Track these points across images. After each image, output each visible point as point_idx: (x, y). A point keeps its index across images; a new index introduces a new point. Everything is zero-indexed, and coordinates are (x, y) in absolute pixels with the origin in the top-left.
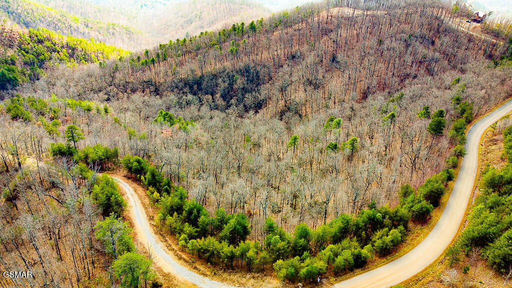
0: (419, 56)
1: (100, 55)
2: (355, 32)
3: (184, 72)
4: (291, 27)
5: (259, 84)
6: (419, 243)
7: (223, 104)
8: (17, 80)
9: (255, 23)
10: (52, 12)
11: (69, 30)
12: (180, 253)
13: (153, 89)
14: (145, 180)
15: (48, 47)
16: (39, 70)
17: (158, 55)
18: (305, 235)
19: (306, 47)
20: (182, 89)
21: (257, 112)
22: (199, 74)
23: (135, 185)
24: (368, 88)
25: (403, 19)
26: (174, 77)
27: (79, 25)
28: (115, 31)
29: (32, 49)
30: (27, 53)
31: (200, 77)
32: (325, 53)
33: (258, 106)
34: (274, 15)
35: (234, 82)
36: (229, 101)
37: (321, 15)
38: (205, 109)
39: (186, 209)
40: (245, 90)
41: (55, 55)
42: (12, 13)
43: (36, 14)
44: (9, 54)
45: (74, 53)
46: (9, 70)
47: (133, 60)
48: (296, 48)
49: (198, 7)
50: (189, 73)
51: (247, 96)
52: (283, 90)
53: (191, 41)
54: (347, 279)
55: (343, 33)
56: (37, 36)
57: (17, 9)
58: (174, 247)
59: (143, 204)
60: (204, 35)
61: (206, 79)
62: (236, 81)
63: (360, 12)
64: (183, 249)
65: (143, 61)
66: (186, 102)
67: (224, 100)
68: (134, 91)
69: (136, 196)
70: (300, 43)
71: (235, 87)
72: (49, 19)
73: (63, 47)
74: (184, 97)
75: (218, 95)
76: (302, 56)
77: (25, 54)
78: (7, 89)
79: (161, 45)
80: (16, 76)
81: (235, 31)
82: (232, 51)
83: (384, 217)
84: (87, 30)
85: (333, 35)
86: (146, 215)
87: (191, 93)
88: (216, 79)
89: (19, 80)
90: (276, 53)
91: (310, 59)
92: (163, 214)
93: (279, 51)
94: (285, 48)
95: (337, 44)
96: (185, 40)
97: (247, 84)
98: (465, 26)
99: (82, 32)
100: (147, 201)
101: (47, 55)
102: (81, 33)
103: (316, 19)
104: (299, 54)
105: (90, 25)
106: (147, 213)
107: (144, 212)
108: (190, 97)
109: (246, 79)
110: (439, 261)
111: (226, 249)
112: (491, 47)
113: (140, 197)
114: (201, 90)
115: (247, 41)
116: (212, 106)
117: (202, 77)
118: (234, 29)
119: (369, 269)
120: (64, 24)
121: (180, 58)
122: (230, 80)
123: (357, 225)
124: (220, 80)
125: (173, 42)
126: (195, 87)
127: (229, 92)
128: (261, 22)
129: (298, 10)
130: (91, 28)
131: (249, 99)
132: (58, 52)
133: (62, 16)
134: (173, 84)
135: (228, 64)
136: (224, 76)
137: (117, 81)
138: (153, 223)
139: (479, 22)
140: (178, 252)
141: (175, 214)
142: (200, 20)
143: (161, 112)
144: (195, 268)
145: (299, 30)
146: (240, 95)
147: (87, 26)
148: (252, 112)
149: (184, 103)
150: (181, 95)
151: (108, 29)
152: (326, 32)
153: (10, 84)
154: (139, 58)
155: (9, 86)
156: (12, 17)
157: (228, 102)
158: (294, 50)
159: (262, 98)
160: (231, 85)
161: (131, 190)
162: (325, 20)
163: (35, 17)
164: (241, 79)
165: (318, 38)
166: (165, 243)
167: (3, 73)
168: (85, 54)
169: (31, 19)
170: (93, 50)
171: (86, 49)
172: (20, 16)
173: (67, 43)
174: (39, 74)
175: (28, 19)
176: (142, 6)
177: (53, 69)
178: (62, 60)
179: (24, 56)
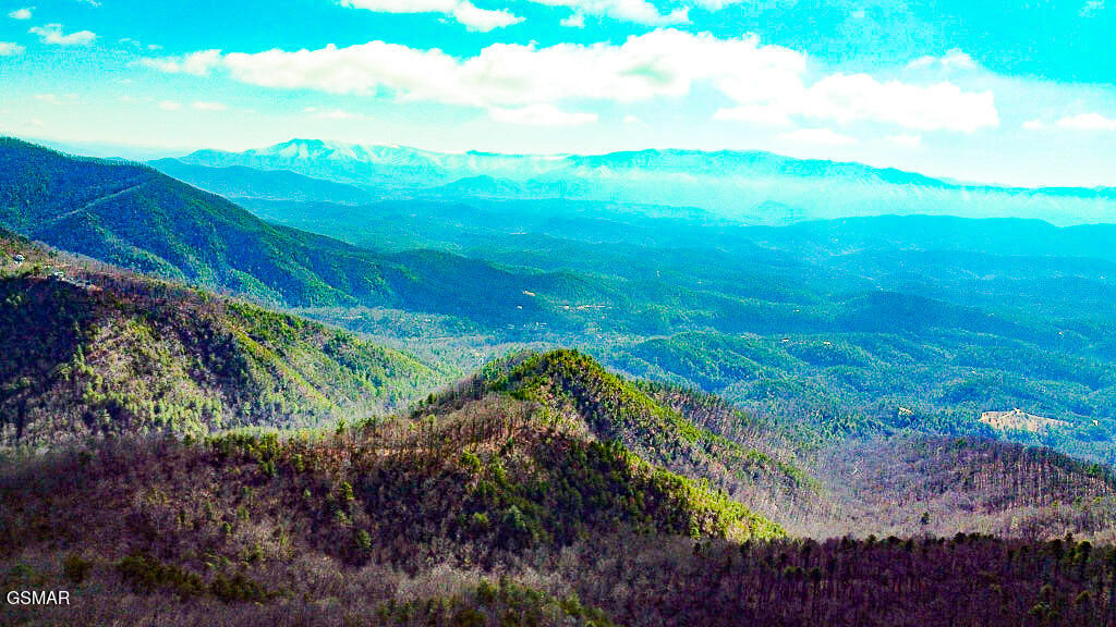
1: (709, 521)
8: (532, 536)
10: (652, 411)
11: (672, 451)
15: (612, 481)
16: (578, 525)
27: (694, 444)
28: (761, 471)
29: (583, 478)
30: (572, 484)
41: (619, 499)
42: (584, 401)
43: (623, 409)
44: (539, 480)
45: (657, 505)
46: (525, 512)
57: (595, 396)
72: (643, 424)
73: (640, 487)
77: (567, 486)
80: (532, 526)
84: (704, 458)
89: (535, 535)
99: (694, 459)
101: (605, 497)
102: (691, 461)
105: (714, 448)
115: (1090, 597)
120: (667, 436)
130: (715, 455)
132: (628, 496)
133: (668, 421)
147: (708, 450)
151: (747, 465)
153: (516, 539)
155: (512, 544)
163: (619, 414)
167: (513, 515)
168: (679, 511)
169: (612, 417)
170: (697, 506)
171: (682, 503)
172: (595, 409)
173: (651, 481)
174: (575, 532)
175: (607, 416)
176: (836, 428)
177: (603, 531)
178: (627, 515)
179: (564, 489)
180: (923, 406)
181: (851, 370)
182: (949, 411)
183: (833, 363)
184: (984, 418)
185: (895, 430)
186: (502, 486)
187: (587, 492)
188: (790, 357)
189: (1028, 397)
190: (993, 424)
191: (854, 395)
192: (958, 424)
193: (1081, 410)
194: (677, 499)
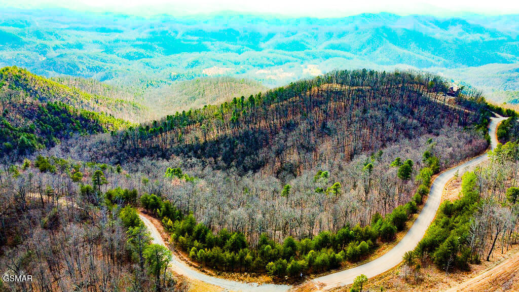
0: (400, 123)
1: (110, 126)
2: (343, 104)
3: (189, 140)
4: (286, 100)
5: (257, 149)
6: (384, 254)
7: (225, 165)
8: (35, 147)
9: (254, 97)
10: (65, 89)
11: (81, 106)
12: (190, 262)
13: (160, 153)
14: (160, 212)
15: (63, 118)
16: (54, 139)
17: (165, 125)
18: (291, 244)
19: (299, 116)
20: (187, 153)
21: (255, 172)
22: (202, 141)
23: (151, 218)
24: (355, 150)
25: (385, 92)
26: (179, 143)
27: (90, 101)
28: (123, 107)
29: (49, 120)
30: (45, 123)
31: (204, 143)
32: (317, 122)
33: (257, 167)
34: (271, 90)
35: (235, 147)
36: (230, 163)
37: (313, 89)
38: (208, 169)
39: (196, 231)
40: (244, 154)
41: (69, 125)
42: (29, 90)
43: (51, 91)
44: (28, 124)
45: (86, 125)
46: (28, 138)
47: (142, 129)
48: (290, 118)
49: (202, 86)
50: (194, 139)
51: (246, 158)
52: (278, 153)
53: (196, 112)
54: (323, 276)
55: (332, 105)
56: (54, 109)
57: (34, 87)
58: (185, 258)
59: (159, 231)
60: (207, 107)
61: (209, 145)
63: (347, 87)
64: (194, 258)
65: (151, 129)
66: (191, 165)
67: (226, 162)
68: (142, 156)
69: (152, 225)
70: (294, 113)
71: (236, 151)
72: (63, 96)
73: (77, 119)
74: (189, 160)
75: (220, 158)
76: (296, 124)
77: (43, 124)
78: (26, 154)
79: (168, 116)
80: (33, 143)
81: (236, 103)
82: (233, 120)
83: (356, 234)
84: (96, 106)
85: (323, 107)
86: (161, 238)
87: (195, 157)
88: (219, 145)
89: (37, 146)
90: (272, 122)
91: (303, 126)
92: (176, 236)
93: (275, 120)
94: (281, 118)
95: (327, 114)
96: (190, 112)
97: (247, 148)
98: (441, 99)
99: (92, 107)
100: (162, 228)
101: (62, 126)
103: (308, 93)
104: (293, 122)
105: (100, 101)
106: (162, 236)
107: (160, 236)
108: (194, 160)
109: (245, 144)
110: (399, 266)
111: (228, 255)
112: (464, 116)
113: (156, 226)
114: (205, 154)
115: (246, 112)
116: (214, 167)
118: (235, 101)
119: (342, 270)
120: (76, 100)
121: (186, 127)
122: (231, 145)
123: (334, 240)
124: (222, 145)
125: (179, 113)
126: (199, 152)
127: (229, 155)
128: (259, 96)
129: (293, 86)
130: (101, 104)
131: (248, 160)
132: (73, 123)
133: (75, 93)
134: (179, 149)
135: (229, 132)
136: (225, 142)
137: (127, 147)
138: (168, 243)
139: (453, 95)
140: (189, 261)
141: (187, 234)
142: (202, 97)
143: (169, 170)
144: (203, 271)
145: (293, 102)
146: (240, 158)
147: (97, 102)
148: (250, 172)
149: (189, 165)
150: (186, 158)
151: (116, 105)
152: (317, 104)
153: (28, 150)
154: (147, 127)
155: (27, 152)
156: (28, 93)
158: (289, 119)
159: (260, 160)
160: (232, 149)
162: (316, 94)
163: (50, 94)
164: (241, 144)
165: (310, 109)
166: (178, 256)
167: (23, 140)
168: (97, 125)
169: (47, 95)
170: (104, 121)
171: (97, 121)
172: (36, 93)
173: (81, 115)
174: (54, 142)
175: (44, 95)
176: (148, 86)
177: (67, 138)
178: (75, 130)
179: (42, 126)
180: (181, 71)
181: (148, 60)
182: (191, 71)
183: (139, 58)
184: (204, 72)
185: (171, 82)
186: (11, 130)
187: (54, 125)
188: (120, 59)
189: (218, 61)
190: (207, 74)
191: (152, 70)
192: (195, 75)
193: (236, 63)
194: (94, 120)
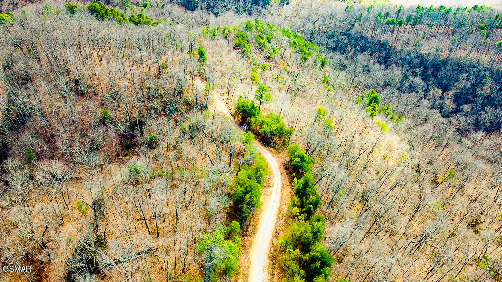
3: (428, 48)
7: (451, 106)
13: (383, 54)
14: (296, 184)
17: (409, 19)
20: (415, 67)
21: (487, 135)
23: (287, 181)
35: (481, 85)
36: (462, 104)
40: (488, 101)
47: (380, 15)
50: (433, 51)
51: (487, 109)
59: (280, 212)
60: (477, 10)
61: (448, 67)
62: (484, 84)
65: (390, 18)
67: (455, 101)
68: (363, 49)
69: (279, 195)
71: (479, 91)
75: (451, 93)
78: (259, 6)
79: (418, 7)
87: (422, 76)
88: (461, 73)
92: (287, 242)
96: (449, 10)
108: (418, 80)
109: (498, 87)
113: (282, 200)
114: (435, 76)
116: (437, 103)
117: (445, 62)
124: (464, 75)
125: (434, 8)
126: (430, 71)
127: (467, 93)
134: (408, 57)
135: (485, 58)
136: (472, 72)
137: (353, 32)
138: (274, 242)
146: (478, 104)
148: (481, 133)
150: (410, 73)
154: (387, 14)
157: (459, 105)
160: (474, 87)
161: (280, 184)
164: (492, 85)
